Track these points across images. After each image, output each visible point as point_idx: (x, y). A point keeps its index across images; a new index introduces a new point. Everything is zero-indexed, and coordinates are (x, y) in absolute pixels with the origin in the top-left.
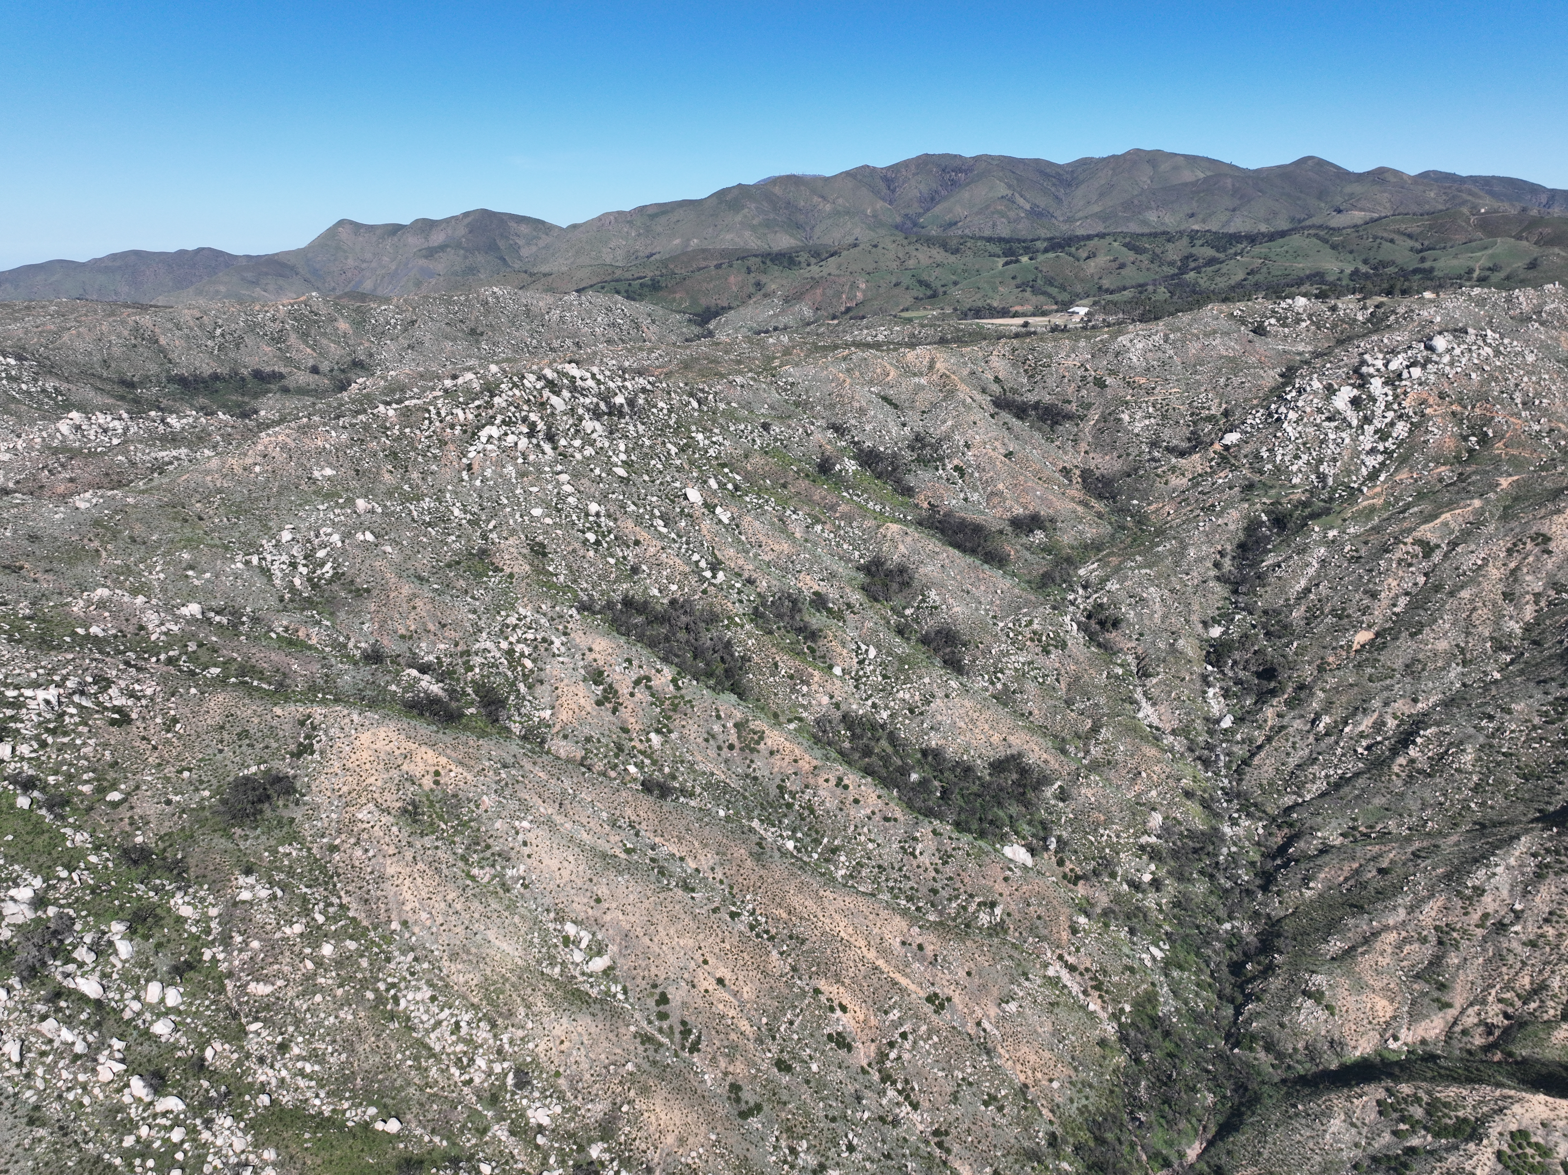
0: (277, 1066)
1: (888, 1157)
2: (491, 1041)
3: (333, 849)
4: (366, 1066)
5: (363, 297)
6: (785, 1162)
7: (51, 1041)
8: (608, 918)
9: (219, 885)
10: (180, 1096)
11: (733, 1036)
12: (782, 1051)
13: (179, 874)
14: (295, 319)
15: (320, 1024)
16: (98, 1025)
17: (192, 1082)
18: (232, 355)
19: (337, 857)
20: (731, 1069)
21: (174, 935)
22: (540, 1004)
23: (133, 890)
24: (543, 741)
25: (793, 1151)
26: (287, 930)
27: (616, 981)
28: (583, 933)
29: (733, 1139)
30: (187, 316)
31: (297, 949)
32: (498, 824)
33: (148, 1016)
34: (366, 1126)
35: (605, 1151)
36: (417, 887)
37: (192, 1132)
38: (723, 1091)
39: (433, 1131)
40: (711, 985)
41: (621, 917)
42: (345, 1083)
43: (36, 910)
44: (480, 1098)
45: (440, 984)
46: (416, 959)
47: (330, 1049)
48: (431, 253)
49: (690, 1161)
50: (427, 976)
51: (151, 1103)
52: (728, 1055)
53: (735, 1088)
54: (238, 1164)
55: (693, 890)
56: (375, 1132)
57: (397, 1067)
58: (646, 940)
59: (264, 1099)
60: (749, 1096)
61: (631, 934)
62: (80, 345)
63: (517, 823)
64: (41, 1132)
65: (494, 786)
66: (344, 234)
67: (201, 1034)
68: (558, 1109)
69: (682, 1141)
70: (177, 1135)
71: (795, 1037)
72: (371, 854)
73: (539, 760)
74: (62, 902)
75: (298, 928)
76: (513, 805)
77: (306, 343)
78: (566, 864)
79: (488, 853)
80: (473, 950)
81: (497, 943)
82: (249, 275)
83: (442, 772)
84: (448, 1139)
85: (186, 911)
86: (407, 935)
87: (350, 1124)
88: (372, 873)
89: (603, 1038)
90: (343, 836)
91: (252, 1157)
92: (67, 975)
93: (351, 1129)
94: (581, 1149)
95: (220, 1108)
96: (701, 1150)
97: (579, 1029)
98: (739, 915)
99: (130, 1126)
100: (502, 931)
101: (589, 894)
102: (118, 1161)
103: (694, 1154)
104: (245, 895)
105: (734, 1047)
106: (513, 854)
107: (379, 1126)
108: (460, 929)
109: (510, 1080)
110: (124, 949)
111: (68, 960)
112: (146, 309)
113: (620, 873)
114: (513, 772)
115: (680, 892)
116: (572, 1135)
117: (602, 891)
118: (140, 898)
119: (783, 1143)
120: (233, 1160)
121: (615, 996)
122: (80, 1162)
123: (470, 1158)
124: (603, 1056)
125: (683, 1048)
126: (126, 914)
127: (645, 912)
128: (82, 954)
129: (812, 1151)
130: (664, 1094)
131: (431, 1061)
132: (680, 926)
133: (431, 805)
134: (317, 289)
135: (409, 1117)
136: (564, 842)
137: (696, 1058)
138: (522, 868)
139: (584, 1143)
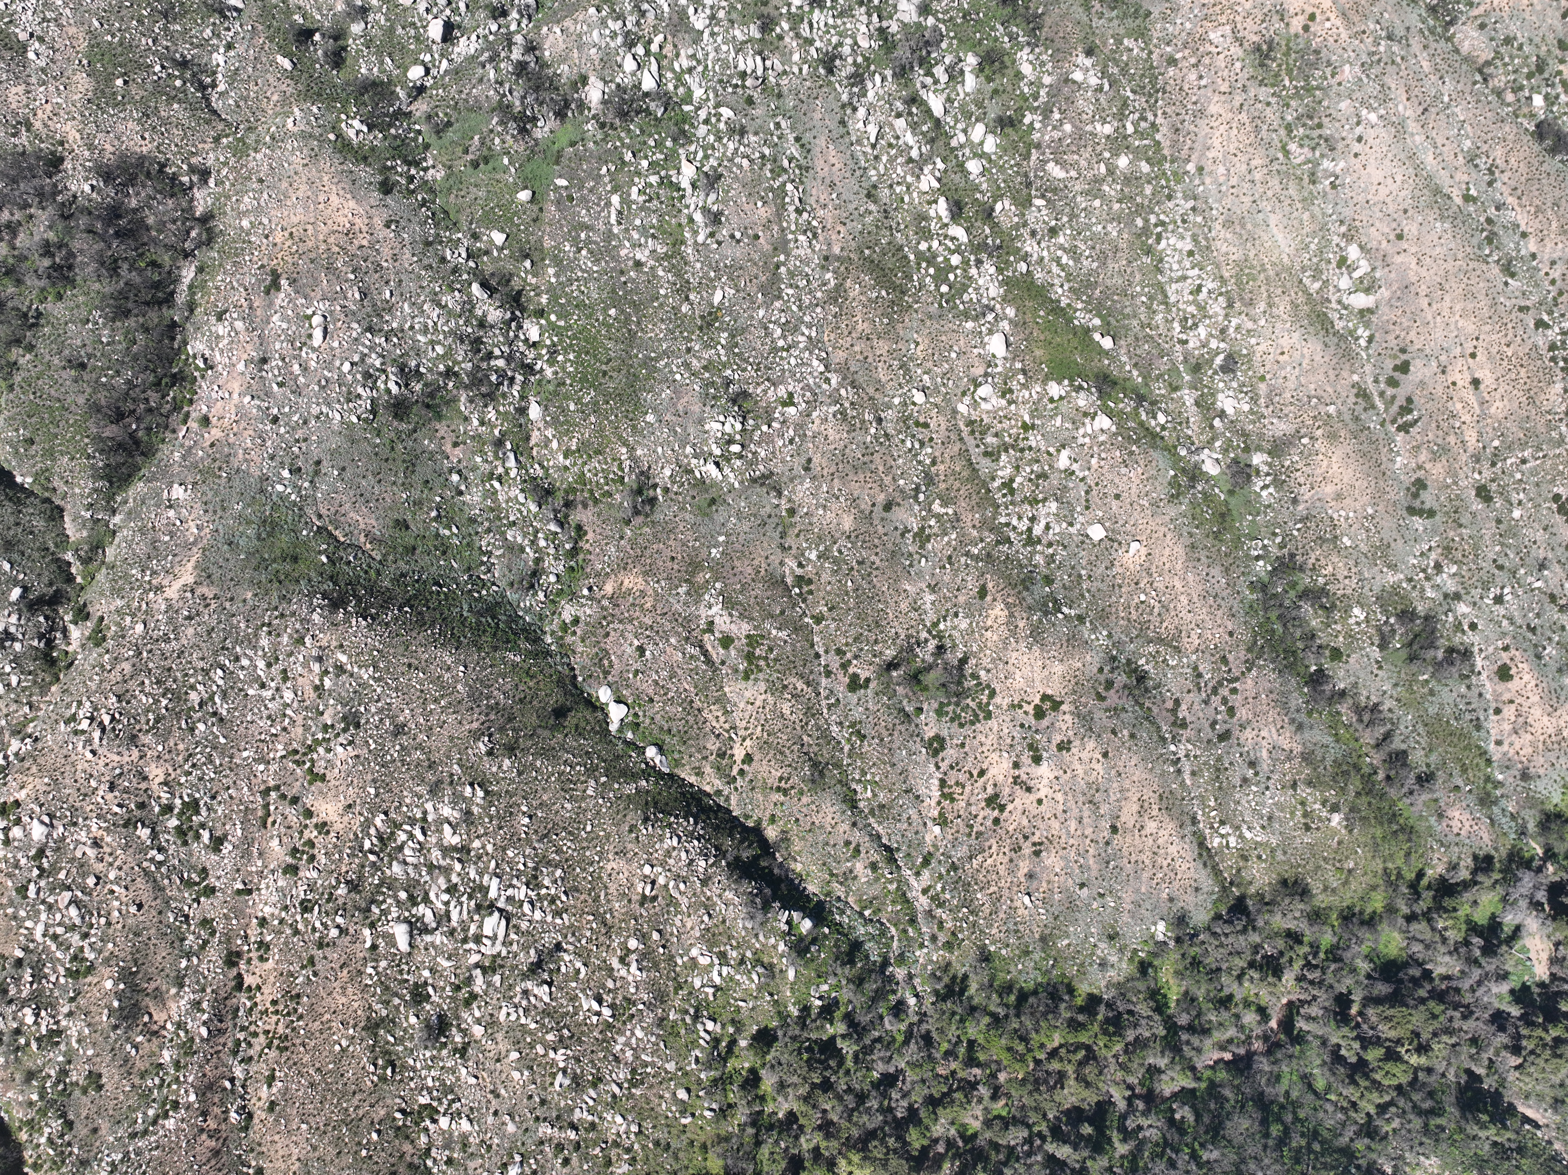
0: (1043, 245)
1: (1533, 630)
2: (1220, 318)
3: (1172, 61)
4: (1109, 282)
6: (1424, 571)
7: (898, 138)
8: (1398, 259)
9: (1060, 56)
10: (967, 230)
11: (1452, 439)
12: (1493, 480)
13: (1034, 29)
15: (1089, 227)
16: (932, 141)
17: (978, 224)
19: (1171, 72)
20: (1428, 466)
21: (1009, 88)
22: (1282, 308)
23: (993, 29)
24: (1451, 23)
25: (1438, 567)
26: (1098, 126)
27: (1367, 325)
28: (1363, 263)
29: (1388, 524)
31: (1099, 148)
32: (1344, 105)
33: (967, 151)
34: (1087, 331)
35: (1266, 463)
36: (1229, 138)
37: (966, 262)
38: (1407, 480)
39: (1136, 365)
40: (1463, 380)
41: (1413, 265)
42: (1086, 287)
43: (920, 15)
44: (1185, 360)
45: (1204, 243)
46: (1194, 209)
47: (1087, 253)
49: (1335, 516)
50: (1196, 230)
51: (946, 225)
52: (1433, 452)
53: (1420, 484)
54: (987, 306)
55: (1513, 275)
56: (1092, 340)
57: (1133, 297)
58: (1424, 302)
59: (1023, 267)
60: (1428, 498)
61: (1412, 289)
63: (1364, 112)
64: (872, 207)
65: (1364, 58)
67: (999, 187)
68: (1246, 408)
69: (1339, 497)
70: (955, 260)
71: (1518, 476)
72: (1203, 82)
73: (1433, 45)
74: (940, 16)
75: (1108, 129)
76: (1372, 88)
78: (1390, 181)
79: (1315, 133)
80: (1249, 226)
81: (1275, 230)
83: (1318, 18)
84: (1144, 378)
85: (1026, 69)
86: (1197, 182)
87: (1076, 322)
88: (1195, 103)
89: (1322, 370)
90: (1187, 52)
91: (998, 306)
92: (924, 86)
93: (1075, 327)
94: (1247, 450)
95: (990, 256)
96: (1351, 514)
97: (1305, 350)
98: (1547, 326)
99: (926, 235)
100: (1285, 221)
101: (1394, 225)
102: (912, 257)
103: (1343, 513)
104: (1078, 76)
105: (1445, 449)
106: (1340, 145)
107: (1097, 337)
108: (1247, 200)
109: (1219, 360)
110: (970, 82)
111: (929, 73)
113: (1442, 218)
114: (1395, 48)
115: (1496, 270)
116: (1245, 435)
117: (1411, 229)
118: (996, 39)
119: (1433, 556)
120: (985, 301)
121: (1357, 339)
122: (889, 243)
123: (1153, 403)
124: (1312, 386)
125: (1393, 421)
126: (981, 50)
127: (1442, 272)
128: (939, 71)
129: (1457, 578)
130: (1349, 450)
131: (1162, 307)
132: (1470, 306)
133: (1287, 54)
135: (1122, 342)
136: (1402, 156)
137: (1400, 437)
138: (1342, 164)
139: (1252, 447)
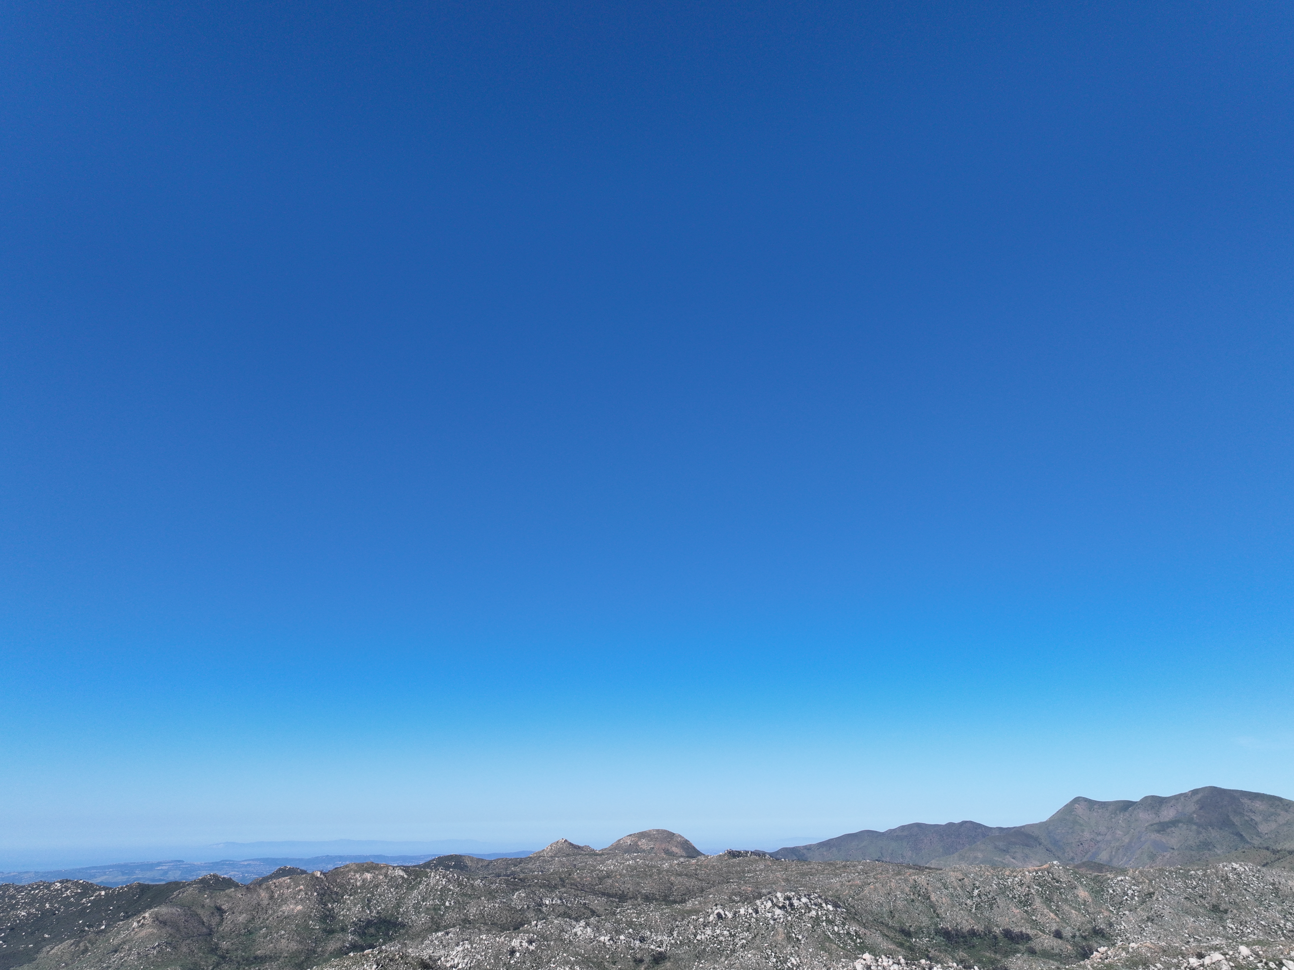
5: (1100, 867)
14: (1039, 885)
18: (987, 914)
30: (952, 877)
48: (1163, 827)
62: (876, 898)
66: (1080, 809)
77: (1049, 907)
82: (1001, 844)
112: (923, 871)
134: (1058, 858)
